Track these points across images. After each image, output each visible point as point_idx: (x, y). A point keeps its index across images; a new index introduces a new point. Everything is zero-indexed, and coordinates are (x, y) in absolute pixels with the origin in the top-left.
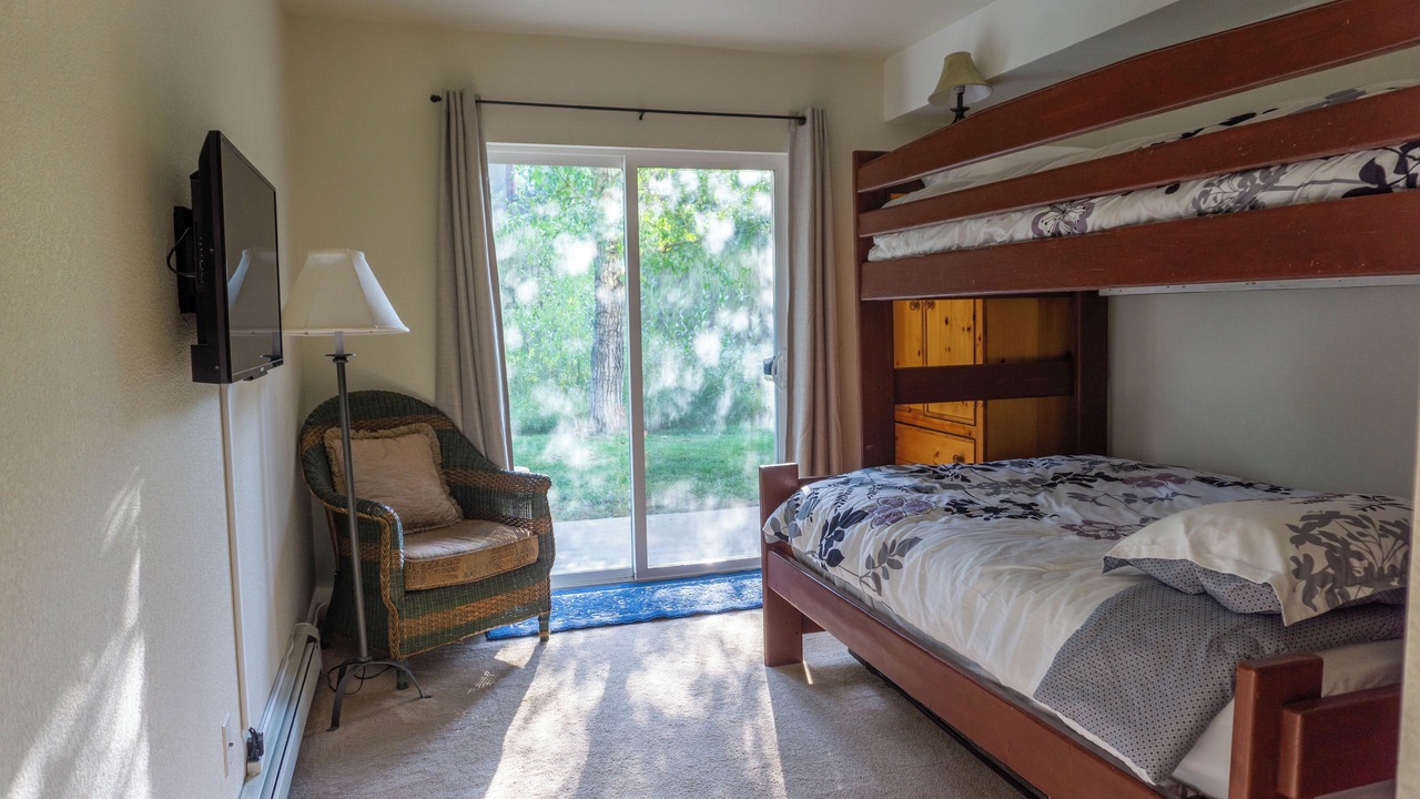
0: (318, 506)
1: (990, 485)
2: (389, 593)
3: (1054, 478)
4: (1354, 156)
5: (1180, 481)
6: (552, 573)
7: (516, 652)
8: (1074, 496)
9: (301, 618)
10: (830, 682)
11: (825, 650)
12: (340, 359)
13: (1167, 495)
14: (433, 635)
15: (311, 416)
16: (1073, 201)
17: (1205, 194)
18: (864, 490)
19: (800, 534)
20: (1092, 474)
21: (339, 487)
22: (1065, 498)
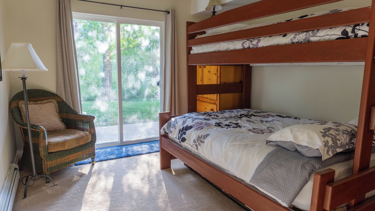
0: (17, 126)
1: (225, 118)
2: (42, 153)
3: (240, 116)
4: (339, 28)
5: (273, 116)
6: (96, 144)
7: (85, 169)
8: (248, 121)
9: (12, 162)
10: (180, 173)
11: (177, 164)
12: (24, 79)
13: (271, 120)
14: (58, 166)
15: (14, 97)
16: (254, 38)
17: (295, 37)
18: (190, 120)
19: (172, 132)
20: (250, 114)
21: (24, 120)
22: (245, 122)
